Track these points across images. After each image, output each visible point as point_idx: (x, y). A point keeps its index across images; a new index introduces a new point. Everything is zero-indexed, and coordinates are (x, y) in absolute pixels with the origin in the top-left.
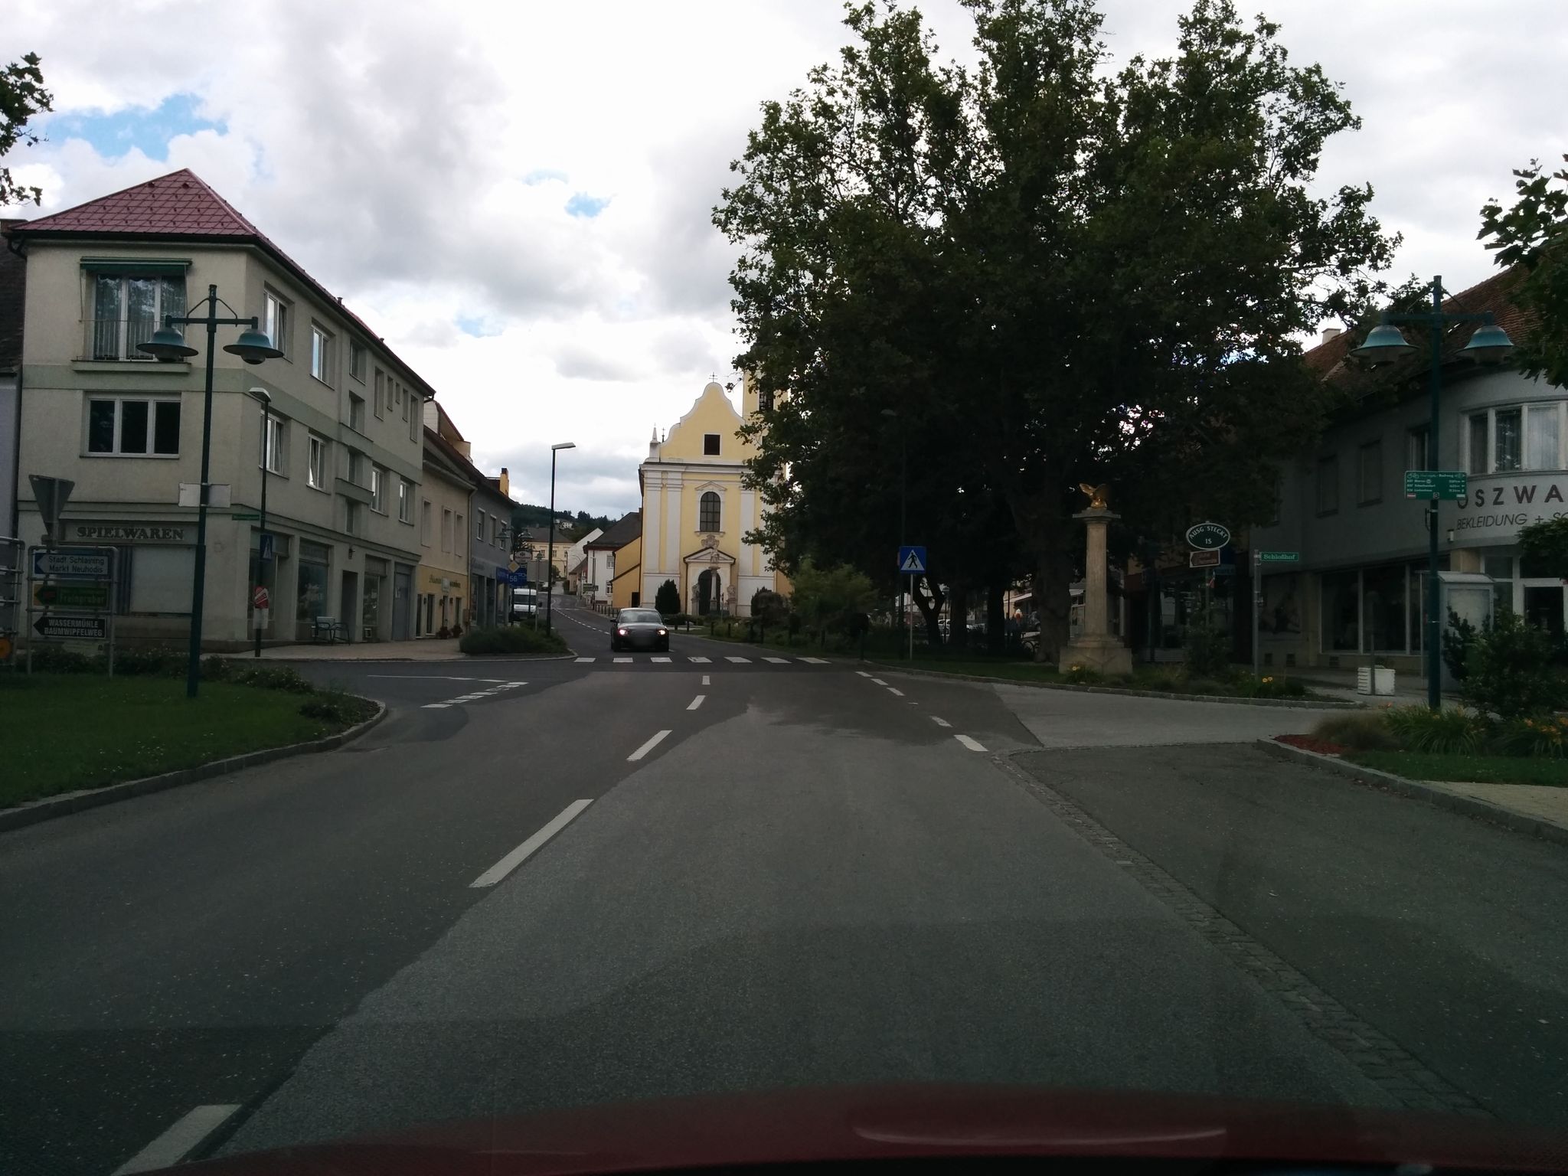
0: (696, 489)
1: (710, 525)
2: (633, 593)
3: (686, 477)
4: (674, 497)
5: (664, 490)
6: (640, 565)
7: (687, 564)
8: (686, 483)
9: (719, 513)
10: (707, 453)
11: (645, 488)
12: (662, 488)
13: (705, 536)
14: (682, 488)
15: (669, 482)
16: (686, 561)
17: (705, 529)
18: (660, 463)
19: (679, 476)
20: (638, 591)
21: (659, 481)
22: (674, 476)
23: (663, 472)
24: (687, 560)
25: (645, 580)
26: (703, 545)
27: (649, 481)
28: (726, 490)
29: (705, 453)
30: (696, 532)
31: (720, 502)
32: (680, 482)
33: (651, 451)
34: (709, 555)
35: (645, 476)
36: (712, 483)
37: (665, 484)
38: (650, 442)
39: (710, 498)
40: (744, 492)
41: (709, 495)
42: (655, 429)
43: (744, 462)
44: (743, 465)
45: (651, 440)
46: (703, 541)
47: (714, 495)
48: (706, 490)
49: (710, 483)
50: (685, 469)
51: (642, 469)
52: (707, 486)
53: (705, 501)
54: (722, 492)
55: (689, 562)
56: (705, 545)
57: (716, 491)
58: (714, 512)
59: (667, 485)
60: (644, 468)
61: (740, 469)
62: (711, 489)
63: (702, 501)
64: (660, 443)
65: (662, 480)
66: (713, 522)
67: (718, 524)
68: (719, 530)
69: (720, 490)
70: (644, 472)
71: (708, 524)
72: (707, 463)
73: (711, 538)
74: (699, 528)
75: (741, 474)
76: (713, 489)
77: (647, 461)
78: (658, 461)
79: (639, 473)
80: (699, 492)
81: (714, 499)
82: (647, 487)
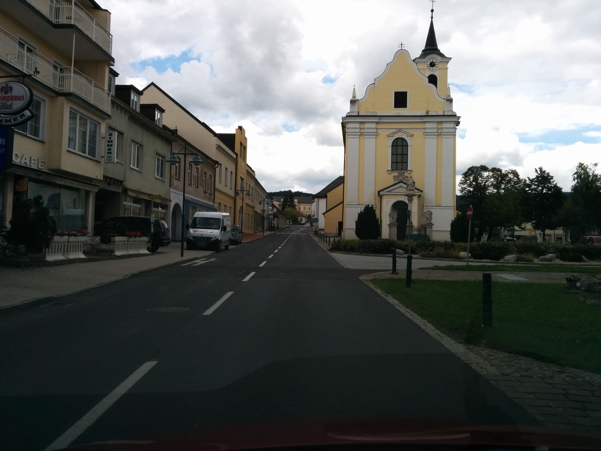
0: (388, 136)
1: (399, 165)
2: (339, 222)
3: (380, 126)
4: (369, 142)
5: (362, 137)
6: (343, 202)
7: (381, 197)
8: (379, 131)
9: (407, 155)
10: (396, 106)
11: (347, 137)
12: (360, 136)
13: (396, 174)
14: (376, 136)
15: (366, 131)
16: (380, 195)
17: (395, 168)
18: (359, 116)
19: (374, 125)
20: (341, 221)
21: (358, 130)
22: (370, 127)
23: (361, 123)
24: (381, 193)
25: (347, 211)
26: (394, 180)
27: (349, 130)
28: (412, 135)
29: (395, 107)
30: (388, 171)
31: (407, 146)
32: (375, 131)
33: (351, 107)
34: (400, 189)
35: (347, 127)
36: (401, 131)
37: (362, 133)
38: (350, 100)
39: (400, 143)
40: (427, 137)
41: (399, 140)
42: (354, 89)
43: (427, 112)
44: (426, 114)
45: (351, 98)
46: (394, 177)
47: (402, 141)
48: (396, 136)
49: (399, 131)
50: (379, 120)
51: (344, 121)
52: (397, 133)
53: (395, 146)
54: (409, 138)
55: (383, 195)
56: (396, 180)
57: (404, 136)
58: (402, 154)
59: (364, 134)
60: (346, 120)
61: (424, 118)
62: (400, 136)
63: (393, 146)
64: (358, 100)
65: (360, 129)
66: (402, 162)
67: (406, 164)
68: (407, 169)
69: (408, 136)
70: (346, 123)
71: (398, 164)
72: (397, 115)
73: (401, 175)
74: (391, 168)
75: (424, 122)
76: (402, 136)
77: (348, 115)
78: (357, 114)
79: (342, 124)
80: (391, 138)
81: (402, 144)
82: (348, 135)
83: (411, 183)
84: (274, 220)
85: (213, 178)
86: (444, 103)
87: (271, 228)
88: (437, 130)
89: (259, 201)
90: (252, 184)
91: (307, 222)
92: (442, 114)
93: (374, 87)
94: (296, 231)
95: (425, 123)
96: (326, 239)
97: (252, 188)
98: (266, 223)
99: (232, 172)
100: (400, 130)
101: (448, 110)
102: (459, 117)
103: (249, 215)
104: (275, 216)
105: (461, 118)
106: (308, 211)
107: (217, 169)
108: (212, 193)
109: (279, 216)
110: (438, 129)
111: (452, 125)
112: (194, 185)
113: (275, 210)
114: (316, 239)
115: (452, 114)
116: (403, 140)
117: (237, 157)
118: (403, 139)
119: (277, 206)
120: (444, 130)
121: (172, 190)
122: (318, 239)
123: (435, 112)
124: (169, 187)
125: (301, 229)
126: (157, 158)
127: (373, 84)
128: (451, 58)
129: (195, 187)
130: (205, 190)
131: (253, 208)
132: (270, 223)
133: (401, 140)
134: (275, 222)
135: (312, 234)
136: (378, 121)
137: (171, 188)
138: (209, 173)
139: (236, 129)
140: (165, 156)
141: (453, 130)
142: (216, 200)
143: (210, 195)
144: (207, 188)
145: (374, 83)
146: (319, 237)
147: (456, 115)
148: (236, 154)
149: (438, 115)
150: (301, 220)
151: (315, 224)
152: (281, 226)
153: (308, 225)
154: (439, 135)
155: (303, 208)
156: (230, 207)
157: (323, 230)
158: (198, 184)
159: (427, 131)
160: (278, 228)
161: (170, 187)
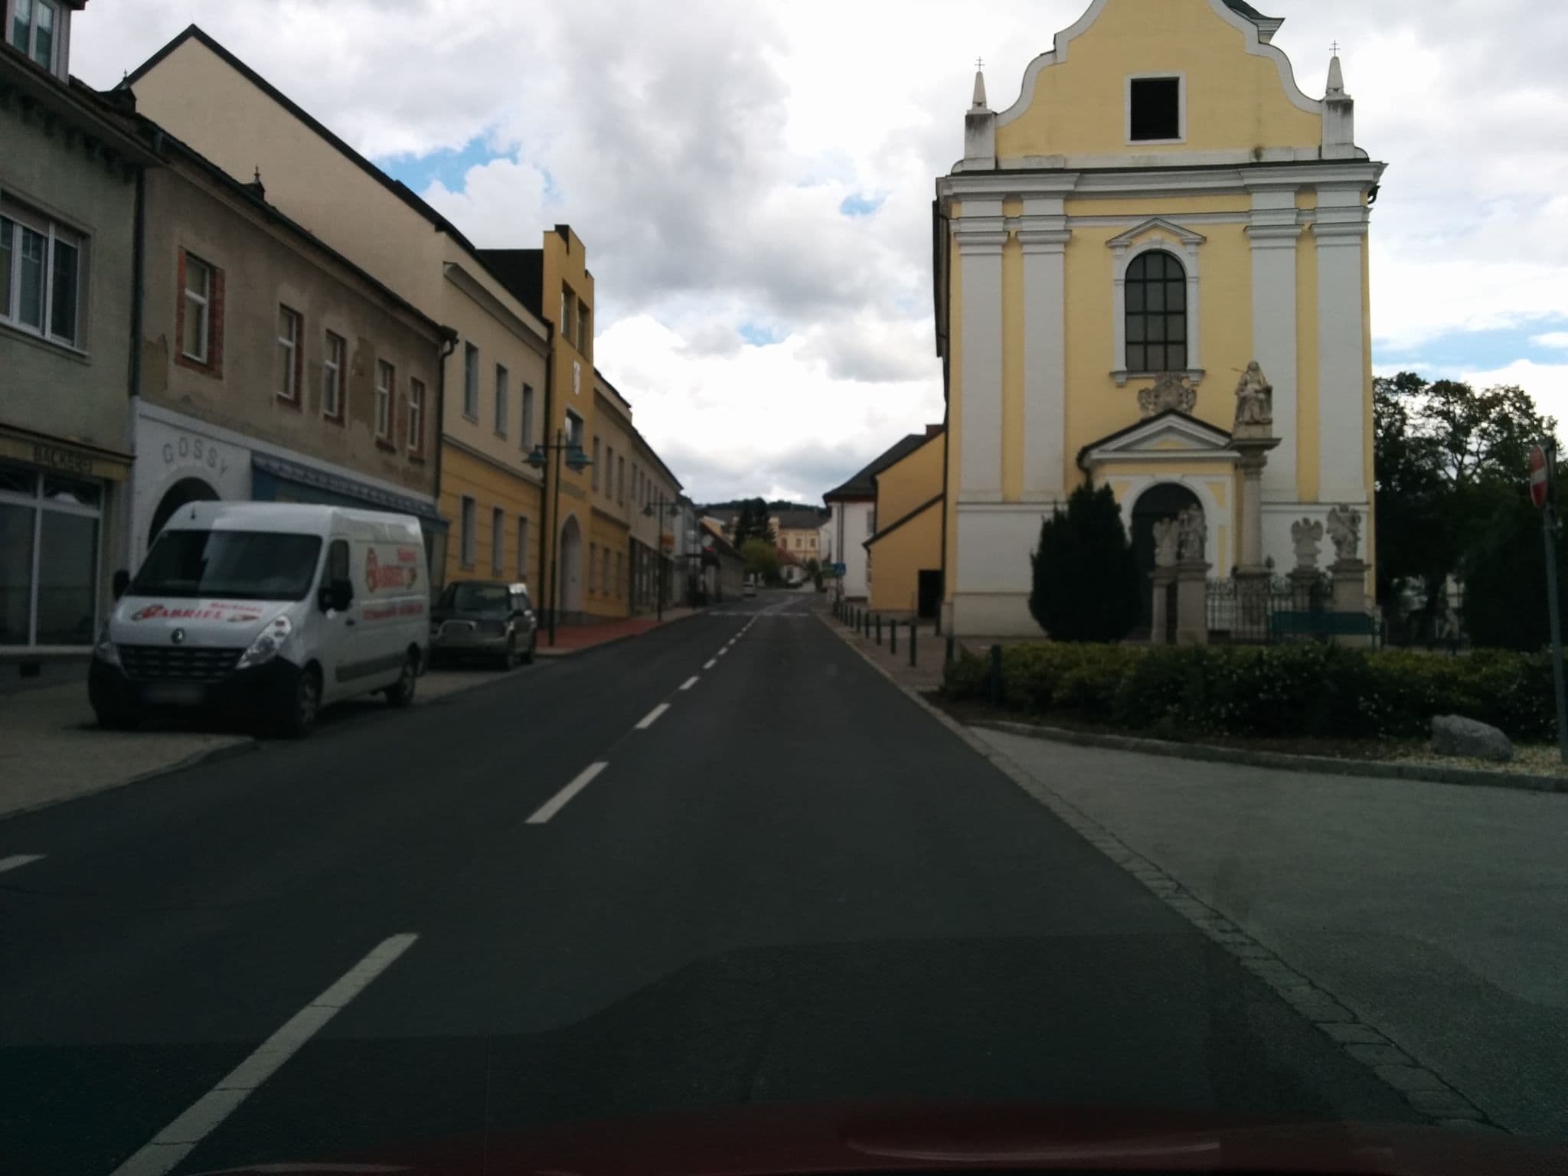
0: (1111, 244)
1: (1155, 353)
2: (926, 572)
3: (1077, 208)
4: (1043, 271)
5: (1013, 252)
6: (943, 497)
7: (1092, 469)
8: (1078, 229)
9: (1186, 312)
10: (1138, 133)
11: (955, 252)
12: (1004, 245)
13: (1145, 384)
14: (1066, 244)
15: (1026, 226)
16: (1086, 463)
17: (1140, 364)
18: (998, 172)
19: (1056, 207)
20: (939, 565)
21: (998, 226)
22: (1043, 208)
23: (1010, 197)
24: (1095, 454)
25: (962, 527)
26: (1143, 407)
27: (964, 224)
28: (1202, 241)
29: (1134, 137)
30: (1113, 374)
31: (1185, 279)
32: (1060, 225)
33: (968, 140)
34: (1164, 437)
35: (955, 214)
36: (1159, 223)
37: (1013, 234)
38: (965, 113)
39: (1154, 269)
40: (1255, 243)
41: (1150, 259)
42: (979, 75)
43: (1257, 152)
44: (1254, 160)
45: (968, 106)
46: (1144, 395)
47: (1165, 263)
48: (1141, 245)
49: (1153, 223)
50: (1076, 185)
51: (947, 192)
52: (1141, 233)
53: (1138, 281)
54: (1192, 248)
55: (1101, 462)
56: (1151, 407)
57: (1172, 245)
58: (1166, 313)
59: (1021, 238)
60: (950, 187)
61: (1245, 173)
62: (1156, 242)
63: (1129, 281)
64: (996, 114)
65: (1007, 220)
66: (1166, 343)
67: (1180, 348)
68: (1186, 364)
69: (1185, 244)
70: (951, 200)
71: (1151, 349)
72: (1142, 164)
73: (1168, 385)
74: (1127, 365)
75: (1247, 190)
76: (1162, 243)
77: (959, 169)
78: (991, 166)
79: (936, 205)
80: (1120, 252)
81: (1165, 271)
82: (961, 245)
83: (1257, 392)
84: (703, 571)
85: (430, 395)
86: (1320, 115)
87: (696, 597)
88: (1295, 216)
89: (645, 505)
90: (621, 447)
91: (806, 580)
92: (1314, 157)
93: (1054, 64)
94: (773, 608)
95: (1249, 194)
96: (879, 632)
97: (621, 460)
98: (677, 582)
99: (527, 390)
100: (1155, 221)
101: (1332, 140)
102: (1380, 167)
103: (607, 551)
104: (708, 558)
105: (1388, 167)
106: (809, 548)
107: (448, 360)
108: (428, 455)
109: (722, 560)
110: (1299, 212)
111: (1353, 198)
112: (315, 407)
113: (708, 541)
114: (844, 632)
115: (1352, 157)
116: (1168, 259)
117: (551, 335)
118: (1165, 256)
119: (717, 531)
120: (1322, 218)
121: (141, 406)
122: (853, 633)
123: (1289, 149)
124: (124, 391)
125: (790, 601)
126: (25, 229)
127: (1051, 55)
128: (1283, 20)
129: (327, 417)
130: (390, 436)
131: (625, 527)
132: (692, 582)
133: (1160, 258)
134: (709, 579)
135: (823, 615)
136: (1070, 187)
137: (137, 398)
138: (409, 371)
139: (546, 233)
140: (91, 232)
141: (1357, 217)
142: (446, 483)
143: (416, 459)
144: (395, 430)
145: (1054, 51)
146: (852, 626)
147: (1367, 160)
148: (549, 326)
149: (1296, 160)
150: (790, 575)
151: (833, 583)
152: (727, 590)
153: (810, 587)
154: (1306, 234)
155: (796, 543)
156: (523, 520)
157: (863, 600)
158: (341, 406)
159: (1257, 220)
160: (719, 598)
161: (133, 389)
